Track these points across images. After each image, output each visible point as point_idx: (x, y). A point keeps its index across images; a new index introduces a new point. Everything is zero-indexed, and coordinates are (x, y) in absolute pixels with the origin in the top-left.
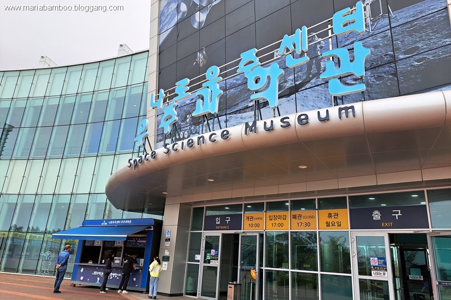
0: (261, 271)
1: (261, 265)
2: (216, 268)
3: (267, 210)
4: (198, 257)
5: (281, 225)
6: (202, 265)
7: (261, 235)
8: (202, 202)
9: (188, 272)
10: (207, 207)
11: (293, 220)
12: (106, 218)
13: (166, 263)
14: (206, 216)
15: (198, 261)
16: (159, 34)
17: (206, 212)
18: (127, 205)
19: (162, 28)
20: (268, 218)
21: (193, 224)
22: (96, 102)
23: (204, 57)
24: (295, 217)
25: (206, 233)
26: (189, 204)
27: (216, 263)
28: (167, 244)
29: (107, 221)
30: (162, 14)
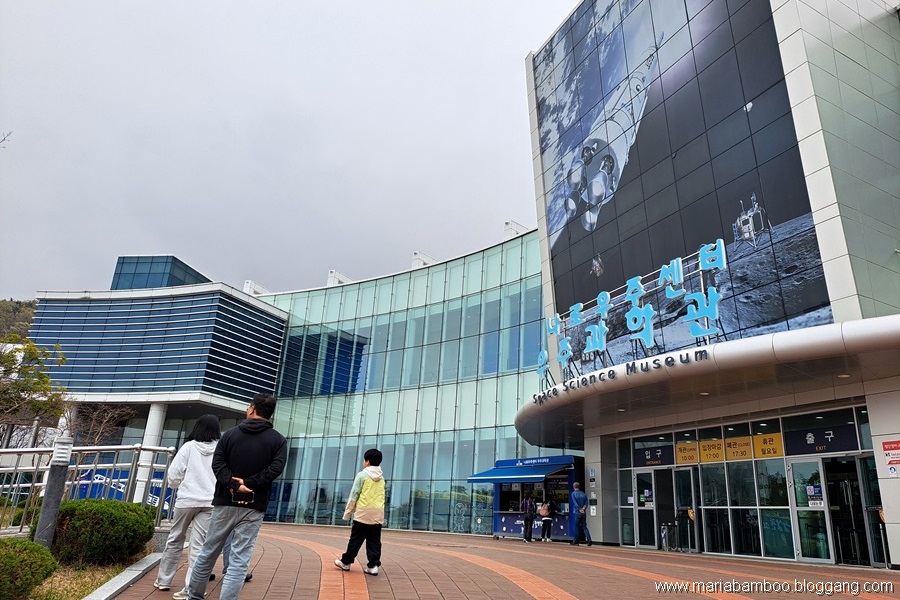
0: (699, 511)
1: (698, 504)
2: (652, 511)
3: (700, 438)
4: (631, 500)
5: (716, 456)
6: (636, 509)
7: (695, 469)
8: (628, 433)
9: (623, 519)
10: (634, 439)
11: (728, 449)
12: (520, 457)
13: (594, 507)
14: (634, 450)
15: (632, 504)
16: (549, 236)
17: (634, 445)
18: (542, 440)
19: (551, 229)
20: (702, 449)
21: (621, 460)
22: (487, 304)
23: (600, 265)
24: (729, 445)
25: (636, 471)
26: (613, 436)
27: (651, 506)
28: (593, 485)
29: (522, 461)
30: (549, 211)
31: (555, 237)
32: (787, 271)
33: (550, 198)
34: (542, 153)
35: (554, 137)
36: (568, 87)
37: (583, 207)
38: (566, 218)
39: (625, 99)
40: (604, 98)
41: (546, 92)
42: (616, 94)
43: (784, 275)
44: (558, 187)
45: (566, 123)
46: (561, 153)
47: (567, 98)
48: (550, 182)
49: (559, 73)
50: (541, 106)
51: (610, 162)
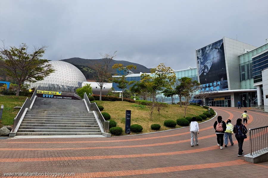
5: (218, 100)
7: (216, 101)
10: (209, 98)
21: (208, 100)
23: (206, 80)
24: (220, 99)
28: (204, 103)
30: (199, 71)
31: (200, 75)
32: (225, 84)
33: (199, 70)
34: (198, 63)
35: (200, 62)
36: (202, 57)
37: (204, 72)
38: (201, 73)
39: (210, 62)
40: (207, 60)
41: (199, 56)
42: (208, 61)
44: (200, 69)
45: (201, 61)
46: (201, 65)
47: (202, 58)
48: (199, 68)
49: (201, 54)
50: (198, 57)
51: (208, 68)
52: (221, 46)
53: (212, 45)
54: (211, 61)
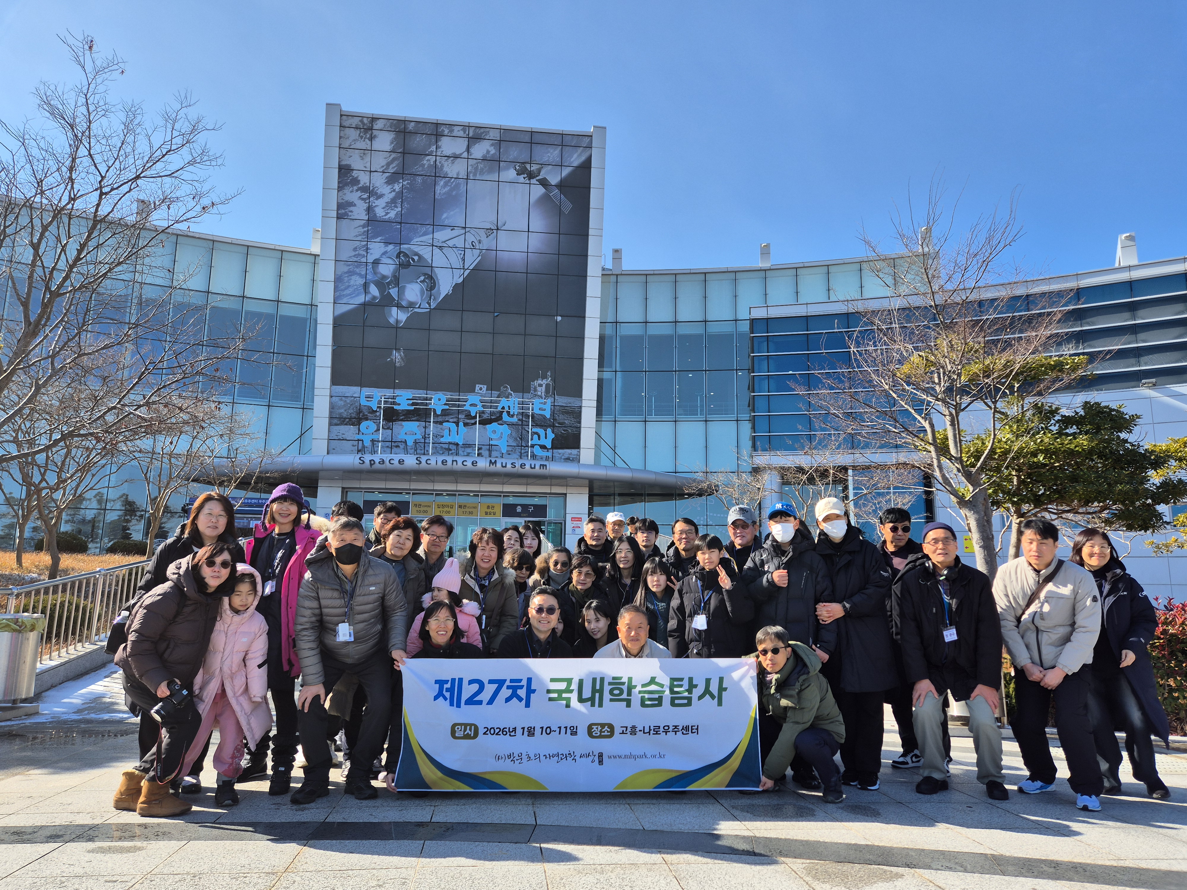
11: (459, 509)
14: (364, 500)
16: (335, 303)
19: (338, 297)
20: (436, 507)
24: (460, 506)
31: (343, 308)
32: (559, 423)
33: (344, 269)
34: (340, 216)
35: (359, 212)
36: (390, 181)
38: (361, 299)
39: (459, 242)
40: (434, 225)
41: (356, 162)
42: (447, 232)
43: (557, 425)
44: (358, 264)
45: (380, 211)
46: (368, 237)
47: (387, 192)
48: (347, 254)
49: (379, 161)
50: (344, 171)
51: (431, 282)
52: (566, 172)
53: (494, 135)
54: (470, 238)
